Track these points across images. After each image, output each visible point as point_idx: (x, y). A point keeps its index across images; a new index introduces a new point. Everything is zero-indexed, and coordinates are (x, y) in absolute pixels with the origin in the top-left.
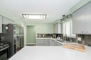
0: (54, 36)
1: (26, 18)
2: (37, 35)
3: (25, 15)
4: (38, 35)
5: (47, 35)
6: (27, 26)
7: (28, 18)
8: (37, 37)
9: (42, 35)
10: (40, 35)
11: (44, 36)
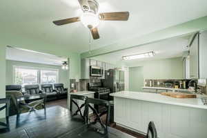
0: (182, 85)
2: (146, 81)
4: (148, 81)
5: (165, 82)
6: (130, 68)
8: (146, 85)
9: (155, 83)
10: (150, 82)
11: (158, 83)
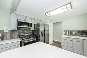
1: (48, 16)
2: (64, 32)
3: (47, 13)
6: (54, 23)
7: (50, 15)
8: (64, 34)
10: (68, 32)
